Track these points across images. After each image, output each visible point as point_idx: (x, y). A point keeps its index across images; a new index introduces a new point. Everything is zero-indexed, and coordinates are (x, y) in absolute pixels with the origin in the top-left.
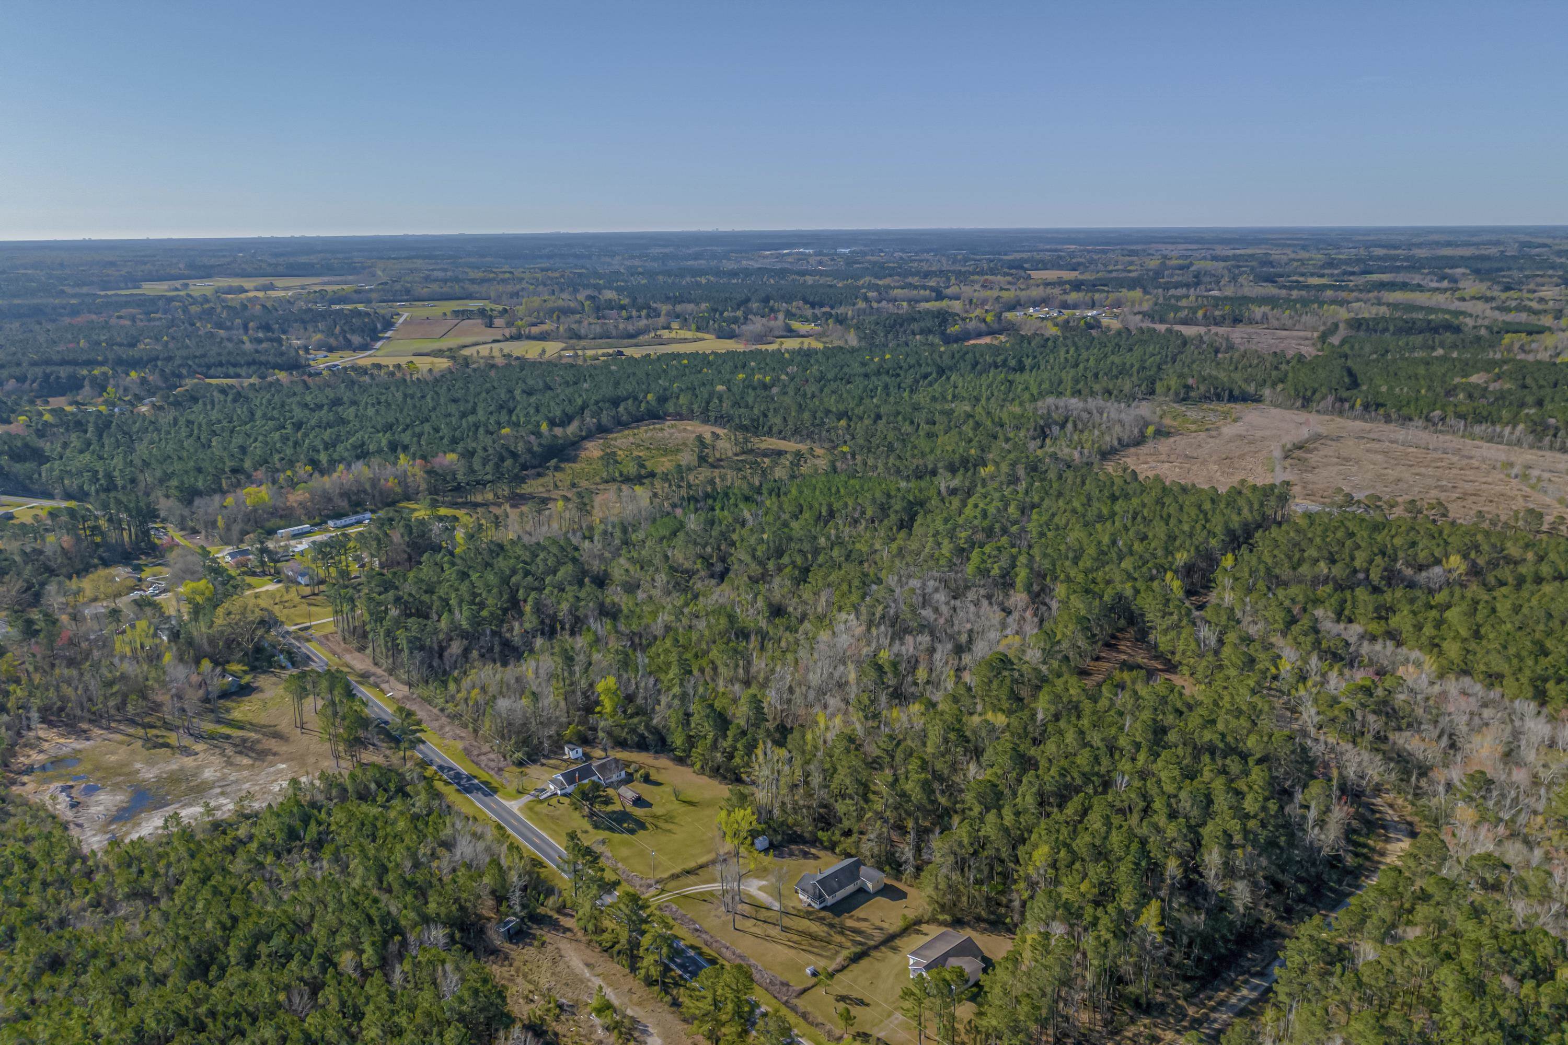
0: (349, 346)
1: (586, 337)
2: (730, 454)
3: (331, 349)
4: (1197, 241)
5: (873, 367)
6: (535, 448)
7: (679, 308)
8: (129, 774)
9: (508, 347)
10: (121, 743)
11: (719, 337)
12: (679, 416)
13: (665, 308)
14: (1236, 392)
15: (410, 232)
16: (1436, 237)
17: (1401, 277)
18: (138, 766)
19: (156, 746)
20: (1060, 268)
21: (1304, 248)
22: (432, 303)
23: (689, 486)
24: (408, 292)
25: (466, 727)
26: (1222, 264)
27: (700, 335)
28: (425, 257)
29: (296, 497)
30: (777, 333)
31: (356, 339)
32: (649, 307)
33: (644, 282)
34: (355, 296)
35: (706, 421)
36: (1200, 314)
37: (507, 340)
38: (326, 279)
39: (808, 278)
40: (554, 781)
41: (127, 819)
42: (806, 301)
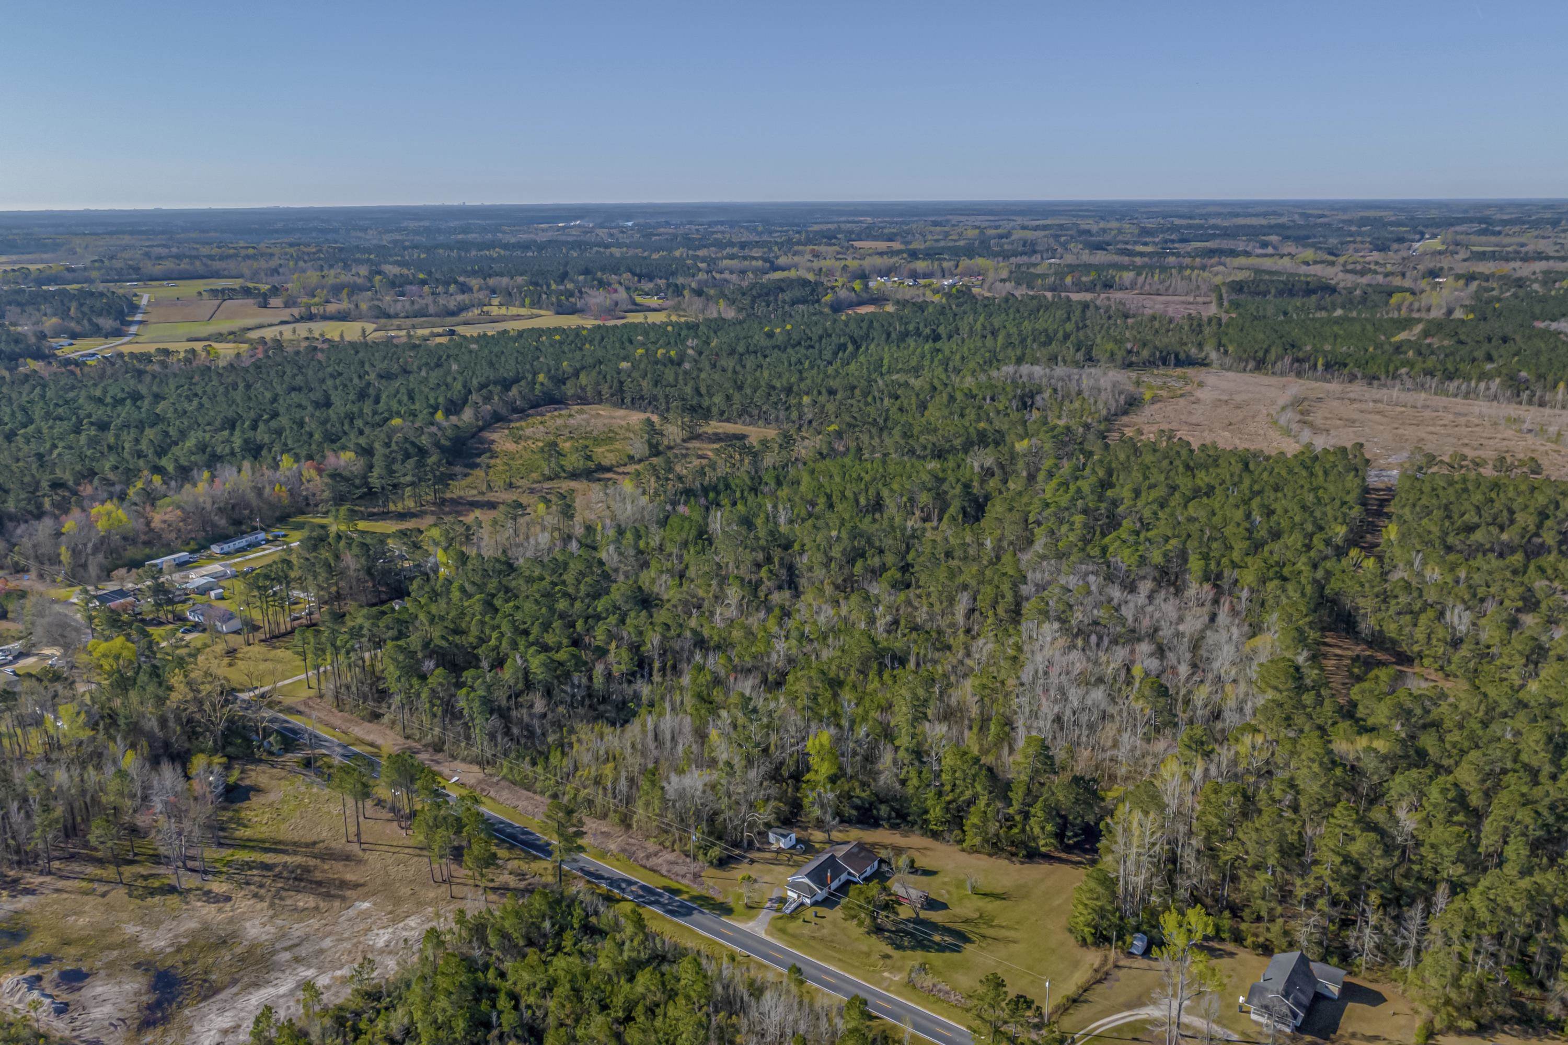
0: (97, 332)
1: (396, 316)
2: (679, 441)
3: (74, 336)
4: (991, 212)
5: (780, 339)
6: (443, 442)
7: (491, 282)
8: (122, 945)
9: (302, 329)
10: (86, 893)
11: (558, 313)
12: (583, 400)
13: (474, 282)
14: (1182, 356)
15: (93, 207)
16: (1211, 209)
17: (1226, 244)
18: (131, 929)
19: (152, 892)
20: (875, 238)
21: (1102, 218)
22: (173, 283)
23: (680, 478)
24: (137, 269)
25: (604, 816)
26: (1042, 233)
27: (535, 311)
28: (132, 233)
29: (161, 517)
30: (624, 307)
31: (107, 323)
32: (456, 282)
33: (423, 256)
34: (69, 276)
35: (621, 404)
36: (1068, 280)
37: (297, 321)
38: (14, 257)
39: (613, 250)
40: (795, 886)
41: (165, 1020)
42: (634, 274)
